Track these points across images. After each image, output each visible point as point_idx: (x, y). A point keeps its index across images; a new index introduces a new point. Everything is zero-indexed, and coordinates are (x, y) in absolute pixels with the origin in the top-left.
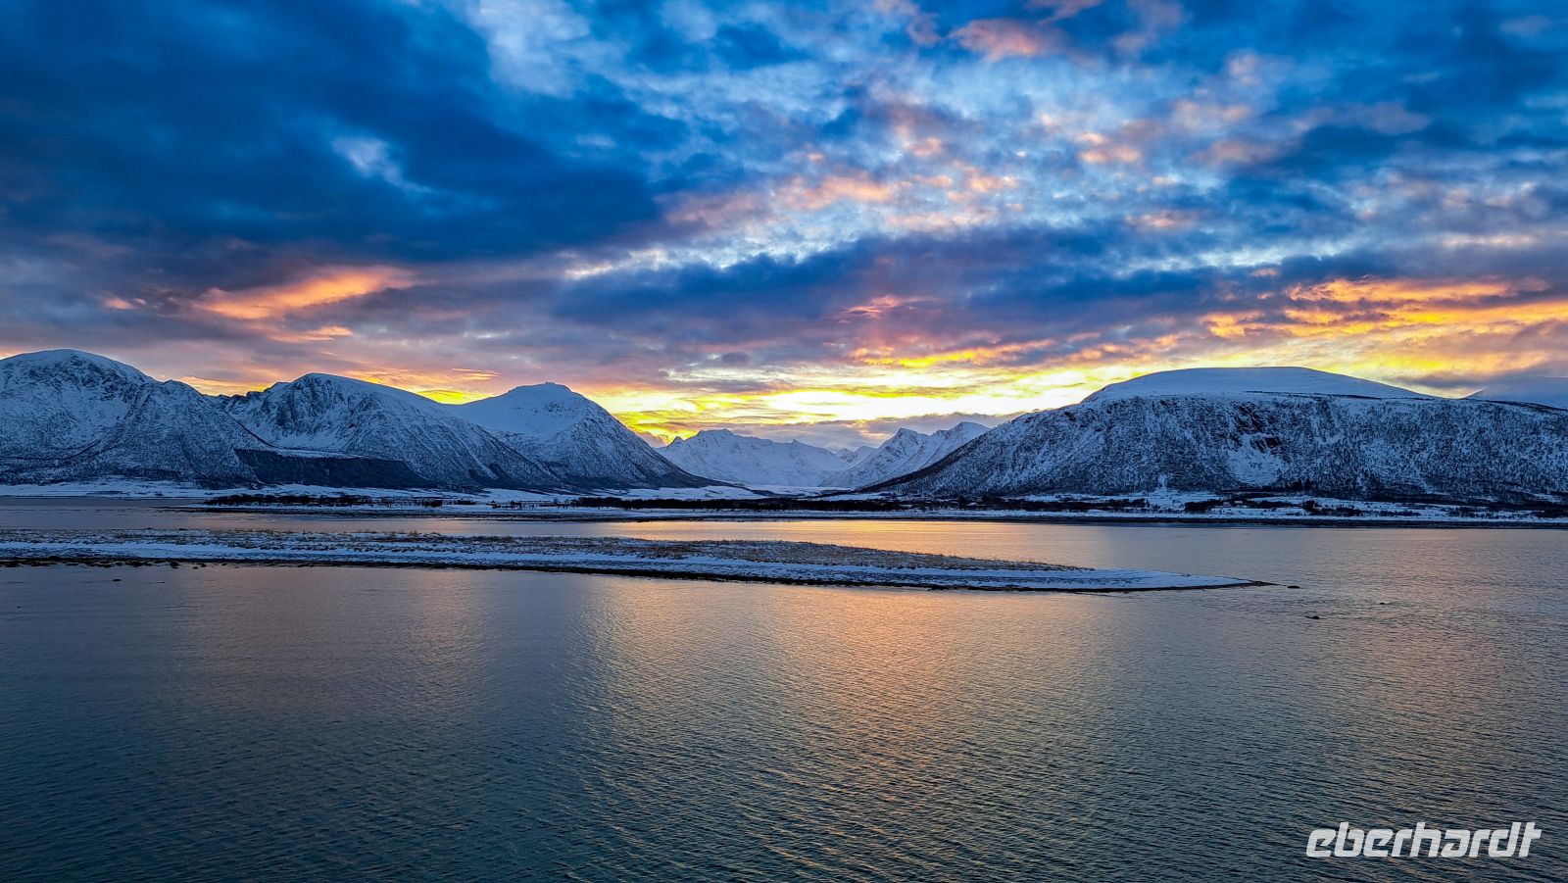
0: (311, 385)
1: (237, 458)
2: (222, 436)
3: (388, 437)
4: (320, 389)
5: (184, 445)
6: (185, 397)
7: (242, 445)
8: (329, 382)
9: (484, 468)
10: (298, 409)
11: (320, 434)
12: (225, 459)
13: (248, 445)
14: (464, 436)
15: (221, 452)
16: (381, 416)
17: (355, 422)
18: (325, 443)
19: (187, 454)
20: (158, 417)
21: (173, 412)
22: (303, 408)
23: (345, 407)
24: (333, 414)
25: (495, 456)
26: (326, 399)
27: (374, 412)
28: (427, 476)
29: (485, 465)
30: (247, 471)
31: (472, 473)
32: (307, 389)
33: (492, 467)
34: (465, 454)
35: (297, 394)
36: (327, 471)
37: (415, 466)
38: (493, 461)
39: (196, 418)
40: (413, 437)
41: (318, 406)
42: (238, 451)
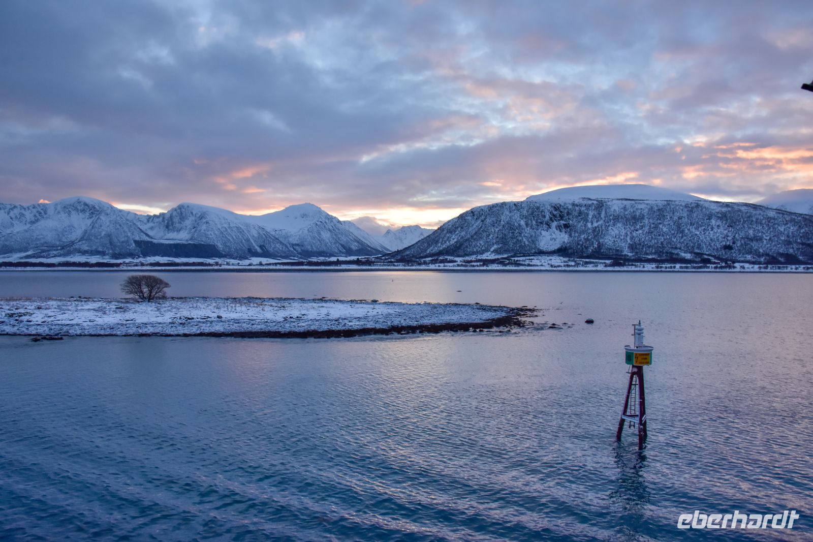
0: (180, 209)
1: (134, 245)
2: (129, 234)
3: (209, 233)
4: (184, 210)
5: (110, 239)
6: (115, 216)
7: (137, 239)
8: (188, 206)
9: (256, 247)
10: (174, 220)
11: (182, 232)
12: (129, 245)
13: (140, 238)
14: (249, 232)
15: (127, 241)
16: (207, 223)
17: (196, 226)
18: (182, 237)
19: (111, 243)
20: (101, 226)
21: (108, 224)
22: (176, 220)
23: (193, 218)
24: (188, 223)
25: (264, 241)
26: (186, 215)
27: (204, 221)
28: (225, 252)
29: (257, 246)
30: (138, 251)
31: (250, 250)
32: (179, 211)
33: (261, 247)
34: (248, 240)
35: (175, 213)
36: (174, 250)
37: (220, 246)
38: (262, 244)
39: (118, 226)
40: (222, 233)
41: (182, 218)
42: (136, 242)
